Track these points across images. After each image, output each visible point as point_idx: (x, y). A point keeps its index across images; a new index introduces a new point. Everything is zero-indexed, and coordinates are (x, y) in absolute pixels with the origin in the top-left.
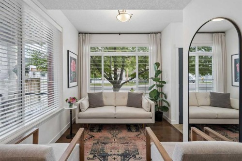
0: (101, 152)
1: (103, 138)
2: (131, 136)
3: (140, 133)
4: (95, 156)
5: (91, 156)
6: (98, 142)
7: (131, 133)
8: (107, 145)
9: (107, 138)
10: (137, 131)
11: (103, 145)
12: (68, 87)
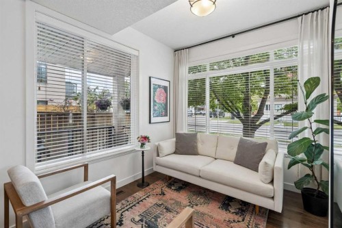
0: (153, 220)
1: (173, 202)
2: (219, 217)
3: (240, 219)
4: (141, 220)
5: (137, 218)
6: (162, 204)
7: (224, 212)
8: (168, 214)
9: (178, 203)
10: (237, 213)
11: (165, 210)
12: (150, 123)
